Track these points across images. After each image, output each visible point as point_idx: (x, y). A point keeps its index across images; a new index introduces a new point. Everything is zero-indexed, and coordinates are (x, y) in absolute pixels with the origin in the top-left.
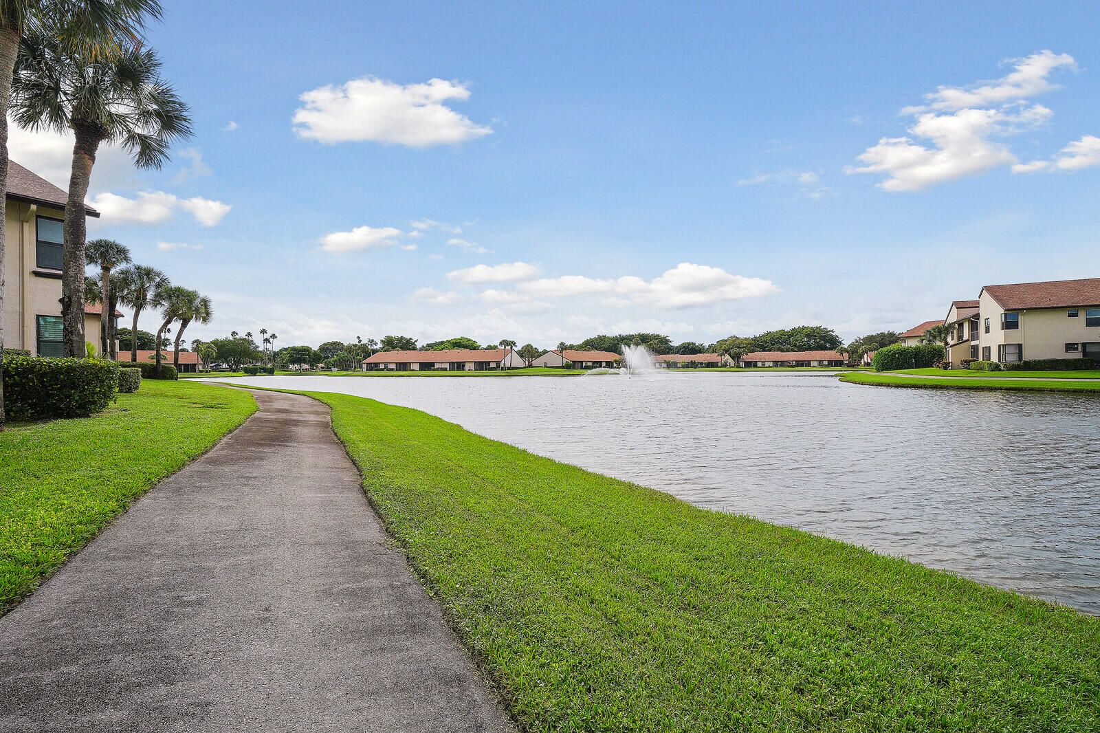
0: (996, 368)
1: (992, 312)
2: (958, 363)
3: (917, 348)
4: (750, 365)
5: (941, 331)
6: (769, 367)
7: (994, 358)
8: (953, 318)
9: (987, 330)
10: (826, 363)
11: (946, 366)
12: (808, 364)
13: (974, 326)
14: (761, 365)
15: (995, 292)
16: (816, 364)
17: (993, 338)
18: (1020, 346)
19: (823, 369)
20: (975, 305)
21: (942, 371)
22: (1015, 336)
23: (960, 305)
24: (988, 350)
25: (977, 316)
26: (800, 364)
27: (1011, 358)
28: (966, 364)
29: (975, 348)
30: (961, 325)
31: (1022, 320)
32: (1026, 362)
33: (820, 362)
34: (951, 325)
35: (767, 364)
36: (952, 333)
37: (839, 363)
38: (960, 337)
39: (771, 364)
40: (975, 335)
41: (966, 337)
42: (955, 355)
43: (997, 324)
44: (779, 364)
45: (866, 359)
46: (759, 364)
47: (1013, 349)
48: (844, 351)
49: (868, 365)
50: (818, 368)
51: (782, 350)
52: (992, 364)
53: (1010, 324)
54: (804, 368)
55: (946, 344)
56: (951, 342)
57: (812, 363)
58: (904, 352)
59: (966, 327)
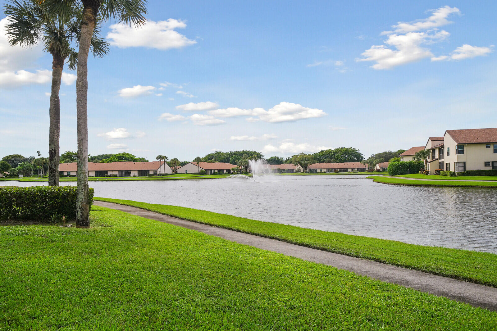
0: (453, 175)
1: (451, 144)
2: (433, 171)
3: (410, 162)
4: (314, 171)
5: (424, 153)
7: (452, 170)
8: (429, 147)
9: (448, 154)
10: (356, 170)
11: (427, 173)
12: (346, 170)
13: (441, 151)
15: (452, 133)
17: (451, 159)
18: (464, 163)
19: (355, 174)
20: (442, 139)
21: (425, 177)
22: (462, 158)
23: (433, 140)
24: (448, 164)
25: (443, 146)
26: (341, 170)
27: (461, 169)
28: (438, 172)
29: (442, 163)
30: (434, 150)
31: (466, 149)
32: (467, 172)
33: (353, 169)
34: (429, 150)
35: (323, 171)
36: (429, 154)
37: (363, 170)
38: (434, 157)
39: (325, 170)
40: (441, 156)
41: (437, 157)
42: (431, 167)
43: (453, 150)
44: (330, 170)
45: (377, 167)
46: (318, 171)
47: (462, 165)
48: (365, 162)
49: (378, 170)
50: (352, 173)
51: (329, 162)
52: (451, 173)
53: (460, 150)
54: (344, 173)
55: (426, 161)
56: (429, 160)
57: (349, 170)
58: (404, 165)
59: (437, 152)
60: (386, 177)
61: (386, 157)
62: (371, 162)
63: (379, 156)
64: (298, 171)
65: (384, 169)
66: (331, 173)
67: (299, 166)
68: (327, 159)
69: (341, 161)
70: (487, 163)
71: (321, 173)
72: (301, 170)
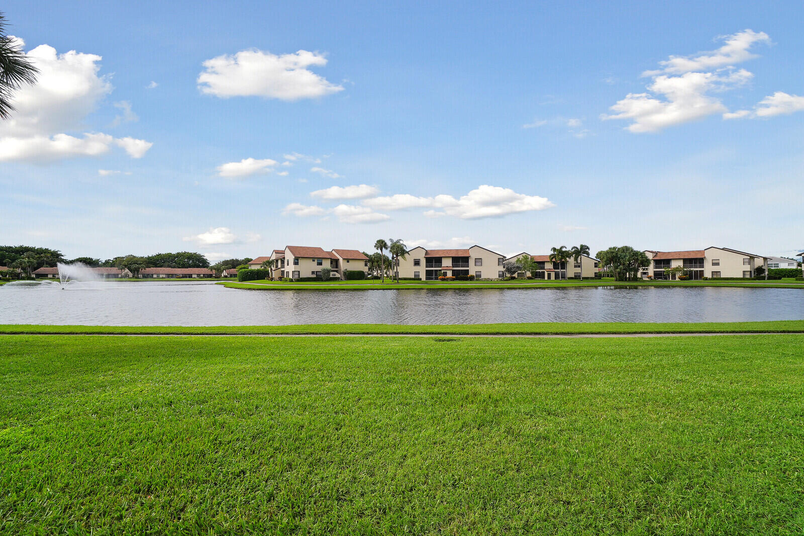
0: (291, 280)
1: (289, 257)
2: (277, 278)
3: (258, 270)
4: (148, 277)
5: (269, 263)
6: (163, 278)
7: (291, 277)
8: (273, 258)
9: (288, 265)
10: (202, 276)
11: (272, 279)
12: (190, 276)
13: (283, 262)
14: (156, 277)
15: (290, 248)
16: (195, 276)
17: (290, 268)
18: (299, 271)
19: (200, 279)
20: (283, 252)
21: (270, 282)
22: (298, 268)
23: (277, 252)
24: (288, 272)
25: (284, 258)
26: (185, 276)
27: (296, 276)
28: (280, 279)
29: (283, 272)
30: (277, 261)
31: (300, 261)
32: (301, 278)
33: (198, 275)
34: (273, 260)
35: (161, 276)
36: (273, 264)
37: (210, 276)
38: (277, 266)
39: (164, 276)
40: (283, 266)
41: (279, 266)
42: (275, 274)
43: (291, 262)
44: (170, 276)
45: (225, 273)
46: (155, 276)
47: (297, 273)
48: (212, 268)
49: (226, 277)
50: (198, 279)
51: (169, 266)
52: (290, 279)
53: (296, 263)
54: (188, 279)
55: (271, 269)
56: (273, 269)
57: (193, 276)
58: (252, 272)
59: (279, 262)
60: (237, 283)
61: (233, 264)
62: (219, 269)
63: (226, 263)
64: (126, 276)
65: (235, 276)
66: (172, 279)
67: (127, 270)
68: (167, 264)
69: (184, 266)
70: (313, 273)
71: (159, 279)
72: (131, 275)
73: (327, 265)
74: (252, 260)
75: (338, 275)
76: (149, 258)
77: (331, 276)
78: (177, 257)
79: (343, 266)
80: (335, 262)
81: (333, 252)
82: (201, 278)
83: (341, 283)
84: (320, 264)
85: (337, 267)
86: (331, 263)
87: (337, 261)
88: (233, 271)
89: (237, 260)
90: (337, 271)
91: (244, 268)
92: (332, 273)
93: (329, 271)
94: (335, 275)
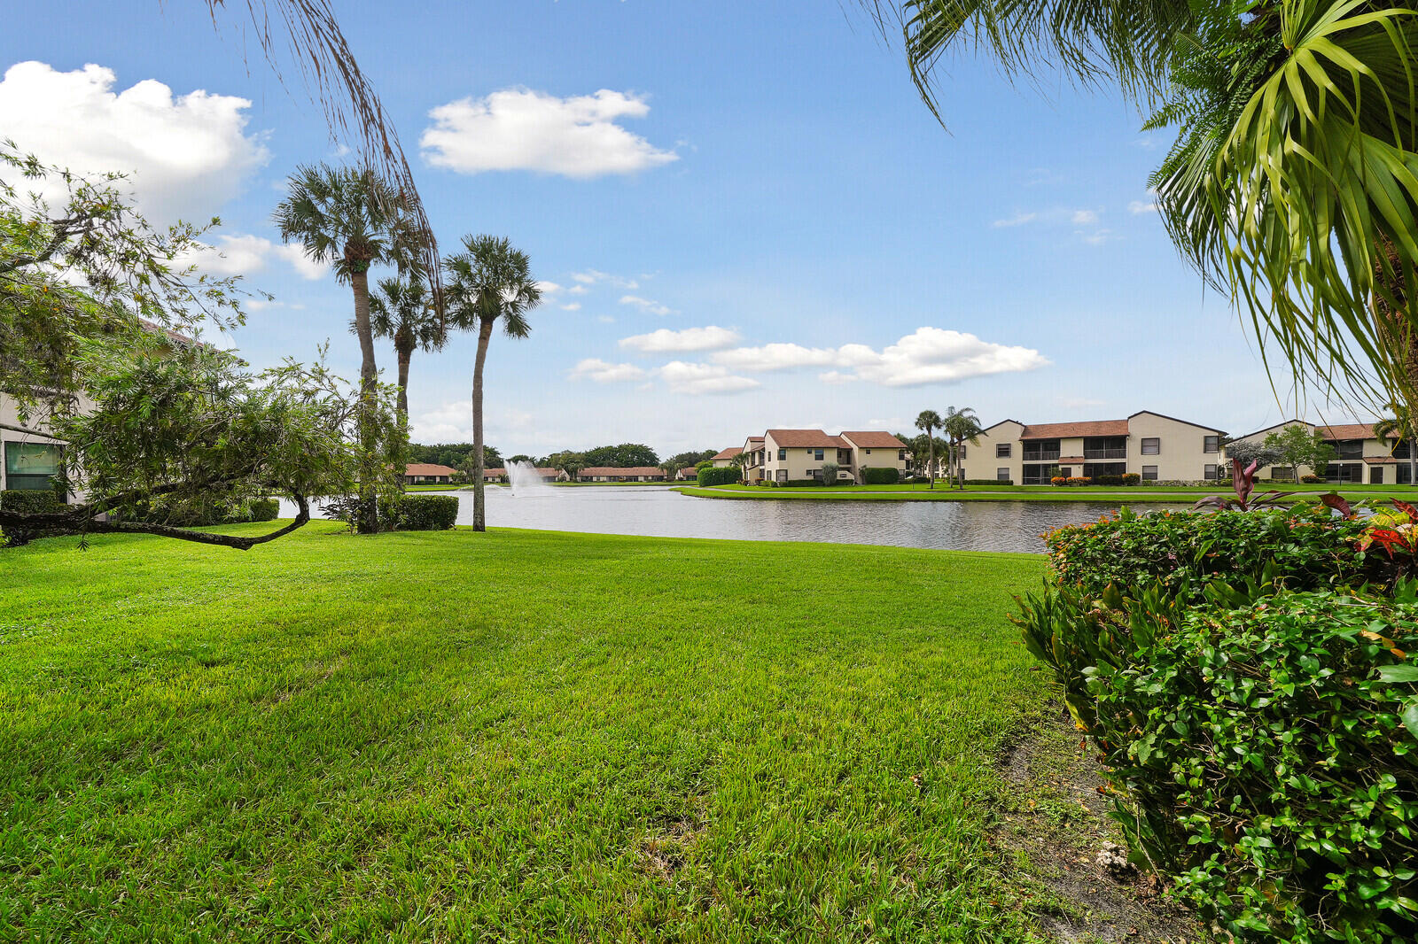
0: (775, 485)
1: (772, 447)
2: (753, 481)
3: (725, 469)
4: (587, 480)
5: (742, 457)
6: (604, 481)
7: (774, 479)
8: (748, 449)
9: (769, 459)
10: (650, 478)
11: (746, 483)
12: (636, 479)
13: (762, 456)
15: (773, 433)
16: (642, 479)
17: (772, 465)
18: (787, 470)
19: (648, 483)
20: (762, 440)
21: (744, 487)
22: (784, 465)
23: (753, 440)
24: (770, 472)
25: (764, 450)
26: (629, 479)
27: (783, 478)
28: (758, 482)
29: (762, 471)
30: (753, 454)
31: (788, 454)
32: (790, 481)
33: (646, 478)
34: (747, 454)
35: (602, 479)
36: (748, 459)
37: (660, 479)
38: (753, 463)
39: (605, 479)
40: (762, 463)
41: (757, 463)
42: (751, 476)
43: (775, 455)
44: (614, 479)
45: (679, 475)
46: (595, 479)
47: (783, 473)
48: (663, 467)
49: (681, 479)
50: (645, 482)
51: (610, 465)
52: (773, 483)
53: (782, 457)
54: (633, 483)
55: (745, 467)
56: (748, 466)
57: (640, 479)
58: (718, 472)
59: (757, 455)
60: (697, 489)
61: (690, 460)
62: (671, 467)
63: (681, 458)
64: (563, 479)
65: (694, 478)
66: (615, 483)
67: (564, 472)
68: (607, 461)
69: (628, 465)
70: (809, 472)
71: (599, 483)
72: (568, 477)
73: (831, 459)
74: (716, 453)
75: (850, 476)
76: (587, 454)
77: (838, 478)
78: (619, 451)
79: (860, 460)
80: (845, 454)
81: (843, 436)
82: (649, 481)
83: (855, 489)
84: (819, 457)
85: (849, 463)
86: (839, 455)
87: (849, 451)
88: (691, 470)
89: (695, 454)
90: (848, 469)
91: (706, 466)
92: (839, 473)
93: (834, 470)
94: (845, 476)
